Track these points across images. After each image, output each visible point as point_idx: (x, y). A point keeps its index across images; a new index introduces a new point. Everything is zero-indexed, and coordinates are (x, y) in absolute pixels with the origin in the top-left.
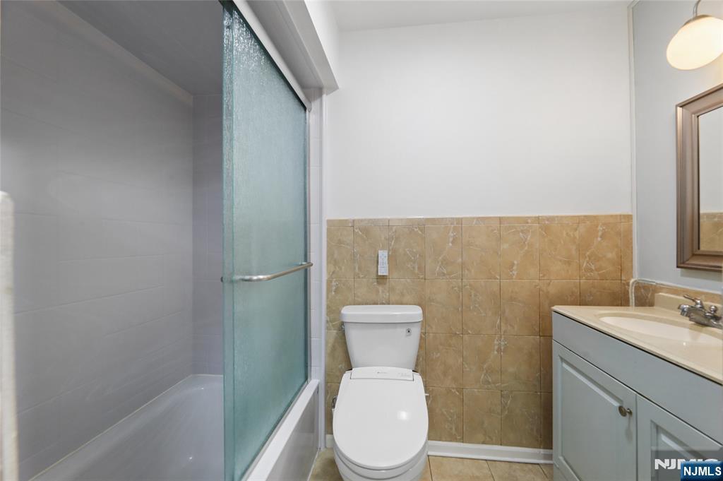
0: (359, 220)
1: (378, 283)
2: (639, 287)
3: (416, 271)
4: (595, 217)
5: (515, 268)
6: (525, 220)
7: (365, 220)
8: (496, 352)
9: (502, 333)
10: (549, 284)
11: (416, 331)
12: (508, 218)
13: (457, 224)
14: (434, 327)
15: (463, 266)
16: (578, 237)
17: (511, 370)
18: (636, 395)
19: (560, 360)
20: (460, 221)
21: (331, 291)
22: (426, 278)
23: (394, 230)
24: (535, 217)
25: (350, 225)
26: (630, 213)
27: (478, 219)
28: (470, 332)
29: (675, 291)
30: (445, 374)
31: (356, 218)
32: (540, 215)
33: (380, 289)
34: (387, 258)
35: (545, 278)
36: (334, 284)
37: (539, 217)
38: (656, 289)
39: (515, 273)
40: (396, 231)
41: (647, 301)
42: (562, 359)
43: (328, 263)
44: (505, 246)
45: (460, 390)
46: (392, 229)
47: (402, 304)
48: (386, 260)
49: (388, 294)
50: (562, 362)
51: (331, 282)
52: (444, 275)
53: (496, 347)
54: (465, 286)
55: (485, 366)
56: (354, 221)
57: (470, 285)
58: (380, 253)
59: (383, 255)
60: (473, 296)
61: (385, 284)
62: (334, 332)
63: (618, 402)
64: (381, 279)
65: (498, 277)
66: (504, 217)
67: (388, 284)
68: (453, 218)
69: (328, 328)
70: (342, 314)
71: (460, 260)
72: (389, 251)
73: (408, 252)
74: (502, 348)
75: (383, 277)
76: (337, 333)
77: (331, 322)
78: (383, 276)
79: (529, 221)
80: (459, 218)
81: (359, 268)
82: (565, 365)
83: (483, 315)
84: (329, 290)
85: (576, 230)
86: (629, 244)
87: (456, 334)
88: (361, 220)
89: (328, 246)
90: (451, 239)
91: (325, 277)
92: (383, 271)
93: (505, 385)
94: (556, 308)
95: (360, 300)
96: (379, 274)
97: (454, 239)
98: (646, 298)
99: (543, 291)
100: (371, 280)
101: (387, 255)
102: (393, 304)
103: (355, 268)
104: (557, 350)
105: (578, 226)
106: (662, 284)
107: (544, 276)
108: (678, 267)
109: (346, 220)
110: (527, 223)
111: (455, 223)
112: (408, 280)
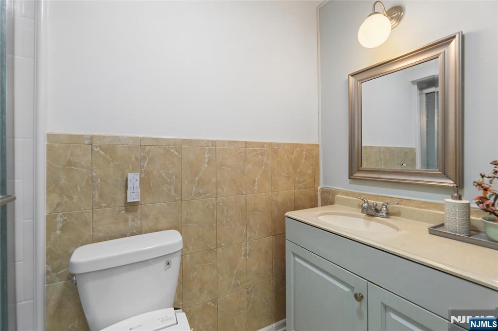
0: (99, 136)
1: (127, 211)
2: (324, 191)
3: (173, 193)
4: (302, 145)
5: (256, 184)
6: (262, 145)
7: (109, 137)
8: (243, 258)
9: (248, 239)
10: (277, 195)
11: (176, 262)
12: (252, 142)
13: (212, 146)
14: (191, 247)
15: (217, 184)
16: (293, 159)
17: (254, 268)
18: (367, 283)
19: (292, 255)
20: (214, 143)
21: (55, 230)
22: (183, 200)
23: (147, 150)
24: (269, 143)
25: (87, 142)
26: (318, 144)
27: (229, 142)
28: (223, 245)
29: (347, 194)
30: (201, 290)
31: (96, 133)
32: (273, 141)
33: (130, 217)
34: (138, 181)
35: (275, 190)
36: (59, 219)
37: (271, 143)
38: (334, 193)
39: (256, 188)
40: (149, 151)
41: (329, 200)
42: (294, 254)
43: (49, 192)
44: (250, 166)
45: (215, 301)
46: (144, 149)
47: (157, 231)
48: (137, 184)
49: (139, 222)
50: (294, 256)
51: (55, 217)
52: (200, 194)
53: (243, 253)
54: (219, 203)
55: (235, 272)
56: (92, 137)
57: (223, 202)
58: (130, 176)
59: (134, 179)
60: (225, 211)
61: (136, 211)
62: (60, 284)
63: (348, 288)
64: (131, 207)
65: (245, 193)
66: (248, 142)
67: (139, 211)
68: (208, 141)
69: (49, 282)
70: (72, 264)
71: (215, 179)
72: (141, 173)
73: (163, 174)
74: (248, 252)
75: (135, 204)
76: (65, 284)
77: (53, 271)
78: (134, 202)
79: (265, 146)
80: (213, 141)
81: (100, 196)
82: (297, 259)
83: (234, 227)
84: (50, 229)
85: (292, 154)
86: (318, 164)
87: (211, 249)
88: (104, 137)
89: (48, 169)
90: (207, 160)
91: (43, 212)
92: (133, 196)
93: (250, 282)
94: (287, 214)
95: (101, 235)
96: (129, 201)
97: (209, 160)
98: (329, 199)
99: (274, 200)
100: (117, 209)
101: (138, 179)
102: (146, 233)
103: (93, 197)
104: (289, 247)
105: (293, 151)
106: (339, 190)
107: (274, 189)
108: (349, 178)
109: (82, 136)
110: (264, 147)
111: (210, 145)
112: (164, 204)
